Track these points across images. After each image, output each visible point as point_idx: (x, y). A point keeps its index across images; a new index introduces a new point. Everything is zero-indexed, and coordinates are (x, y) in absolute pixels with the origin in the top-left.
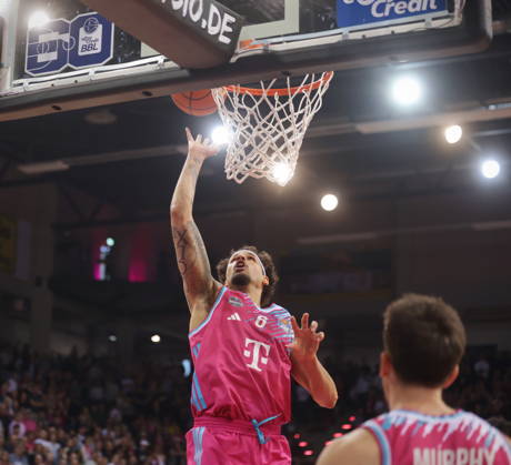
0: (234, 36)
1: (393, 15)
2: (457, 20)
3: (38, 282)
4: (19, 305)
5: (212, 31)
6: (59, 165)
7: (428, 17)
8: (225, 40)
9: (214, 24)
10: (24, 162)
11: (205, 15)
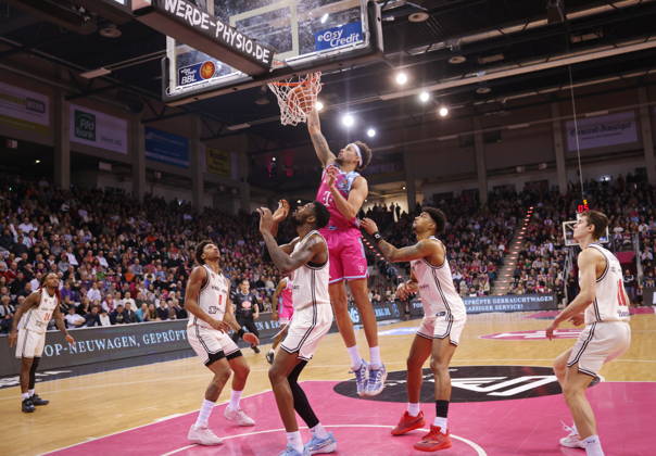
0: (270, 59)
1: (339, 44)
2: (367, 44)
3: (242, 180)
4: (234, 191)
5: (259, 57)
6: (246, 125)
7: (354, 44)
8: (266, 61)
9: (259, 54)
10: (230, 125)
11: (254, 50)
